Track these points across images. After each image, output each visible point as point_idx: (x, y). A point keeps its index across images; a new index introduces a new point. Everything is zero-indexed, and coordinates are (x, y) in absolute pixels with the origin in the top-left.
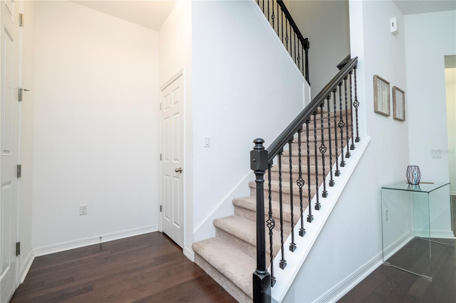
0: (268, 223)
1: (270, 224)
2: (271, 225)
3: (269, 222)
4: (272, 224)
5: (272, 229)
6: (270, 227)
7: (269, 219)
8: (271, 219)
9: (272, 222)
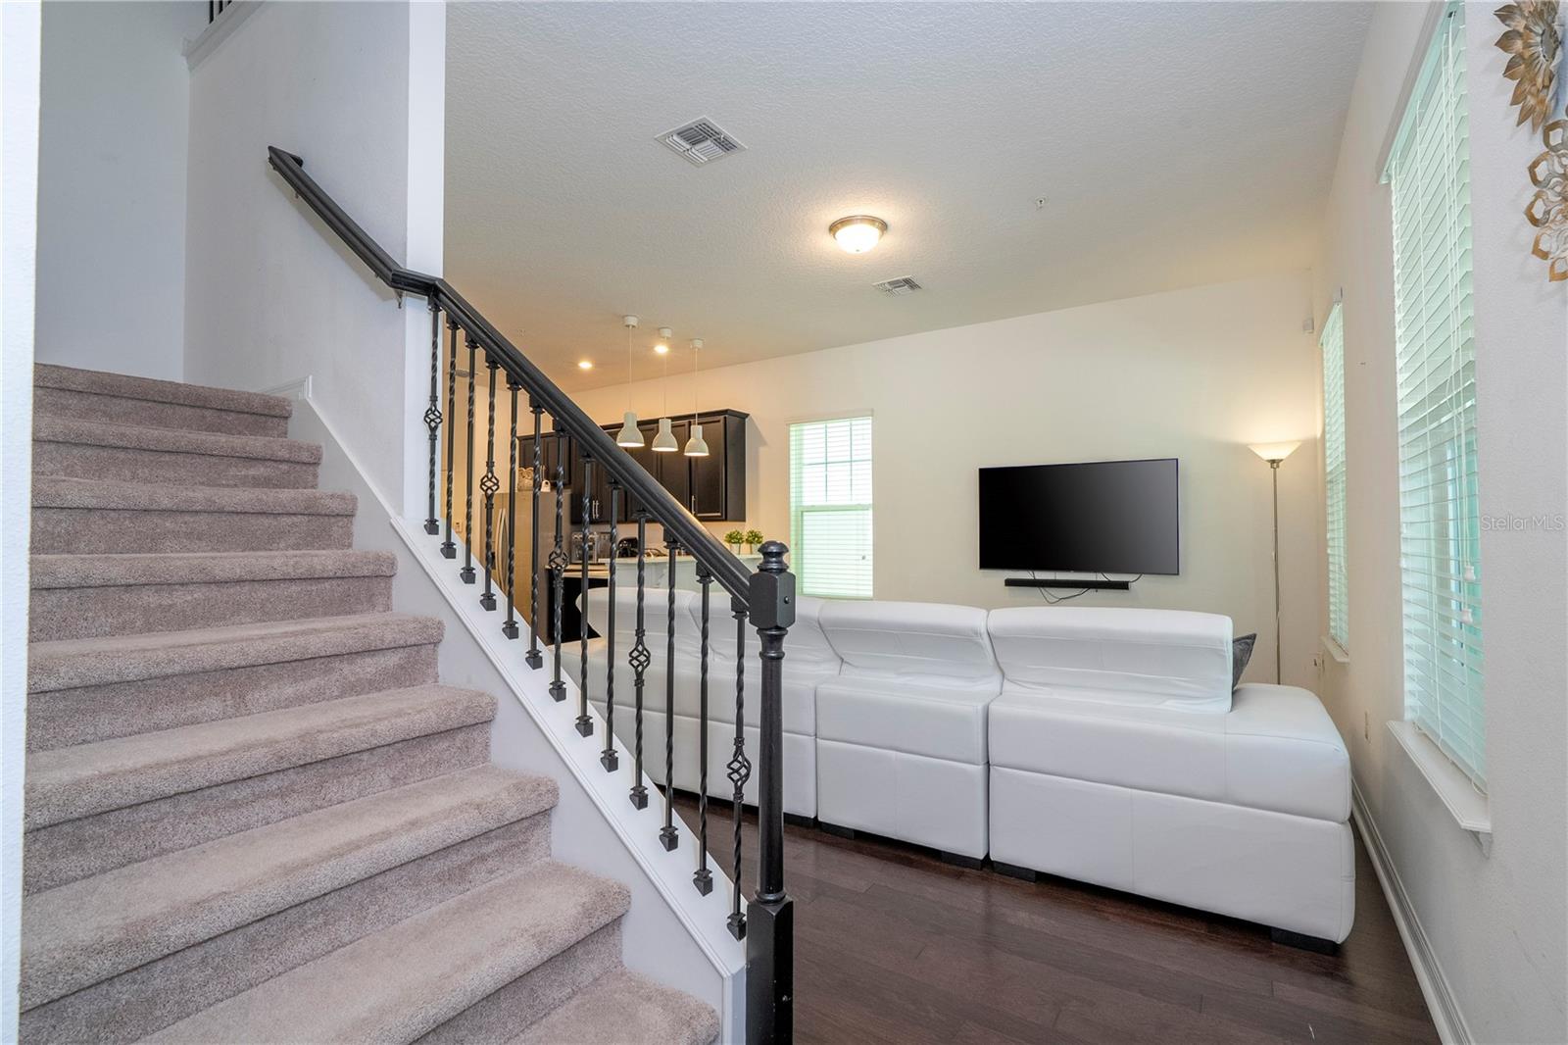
0: (732, 769)
1: (737, 771)
2: (740, 774)
3: (736, 765)
4: (743, 771)
5: (742, 785)
6: (738, 780)
7: (736, 760)
8: (740, 758)
9: (745, 766)
